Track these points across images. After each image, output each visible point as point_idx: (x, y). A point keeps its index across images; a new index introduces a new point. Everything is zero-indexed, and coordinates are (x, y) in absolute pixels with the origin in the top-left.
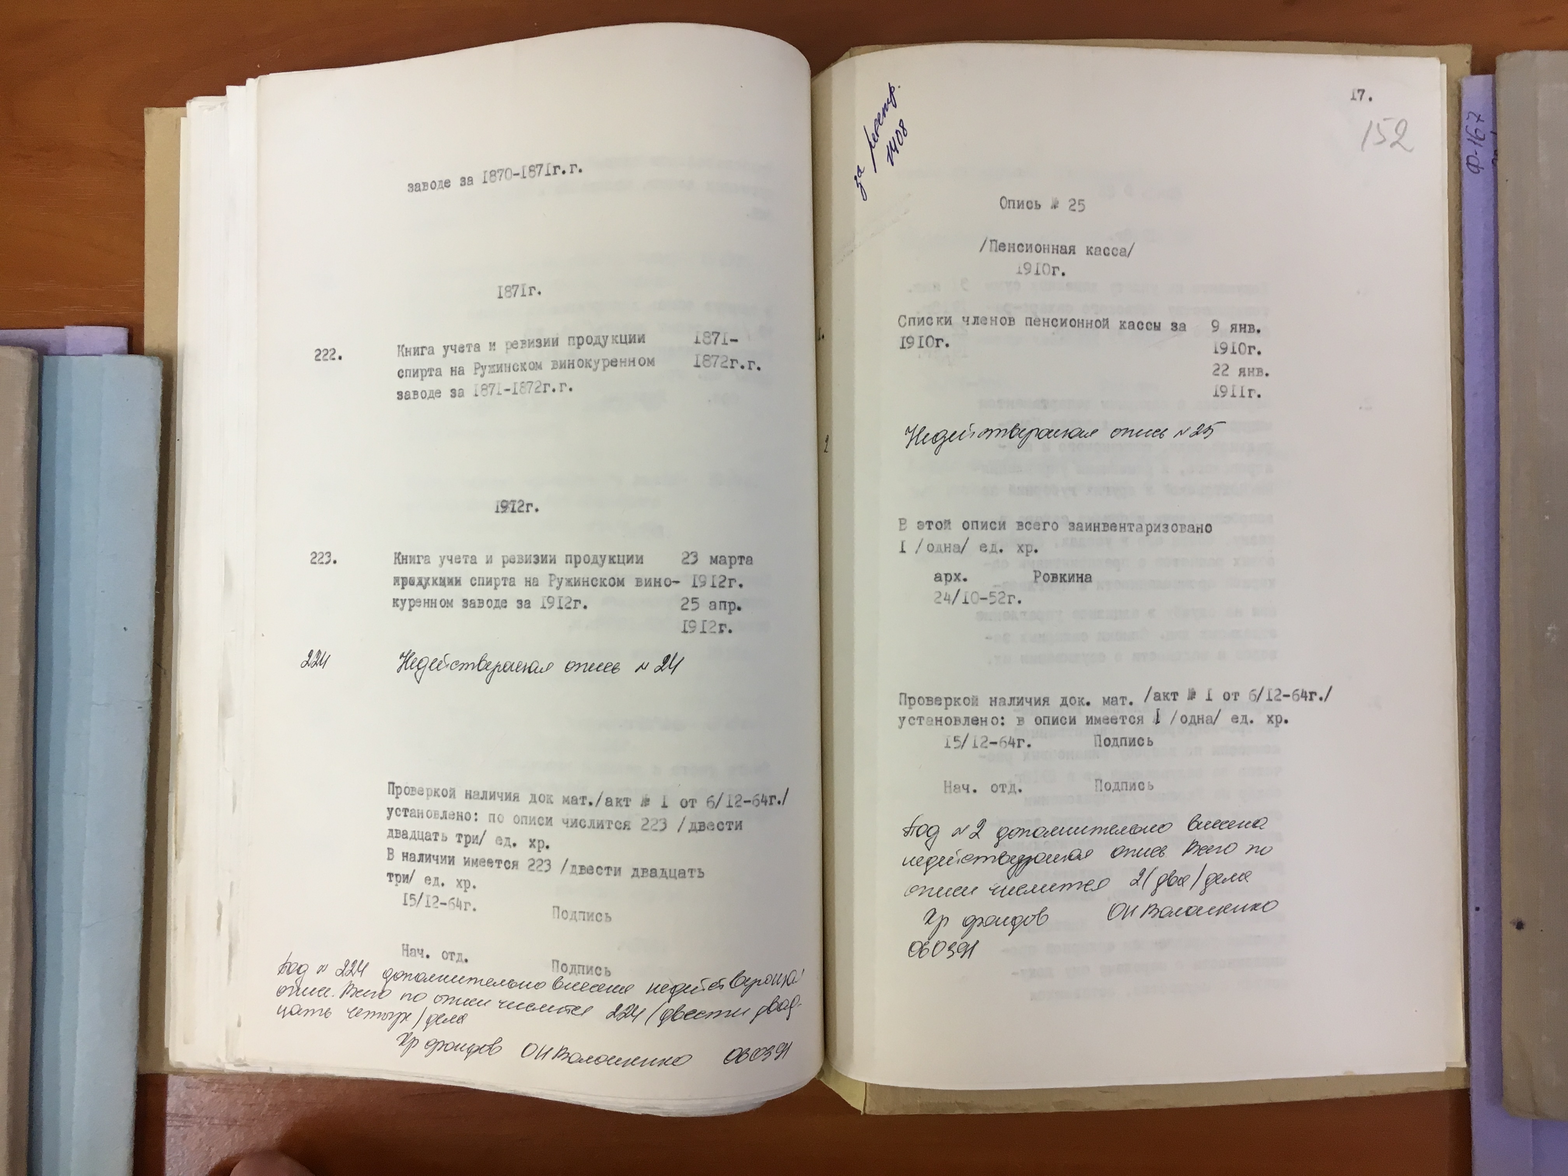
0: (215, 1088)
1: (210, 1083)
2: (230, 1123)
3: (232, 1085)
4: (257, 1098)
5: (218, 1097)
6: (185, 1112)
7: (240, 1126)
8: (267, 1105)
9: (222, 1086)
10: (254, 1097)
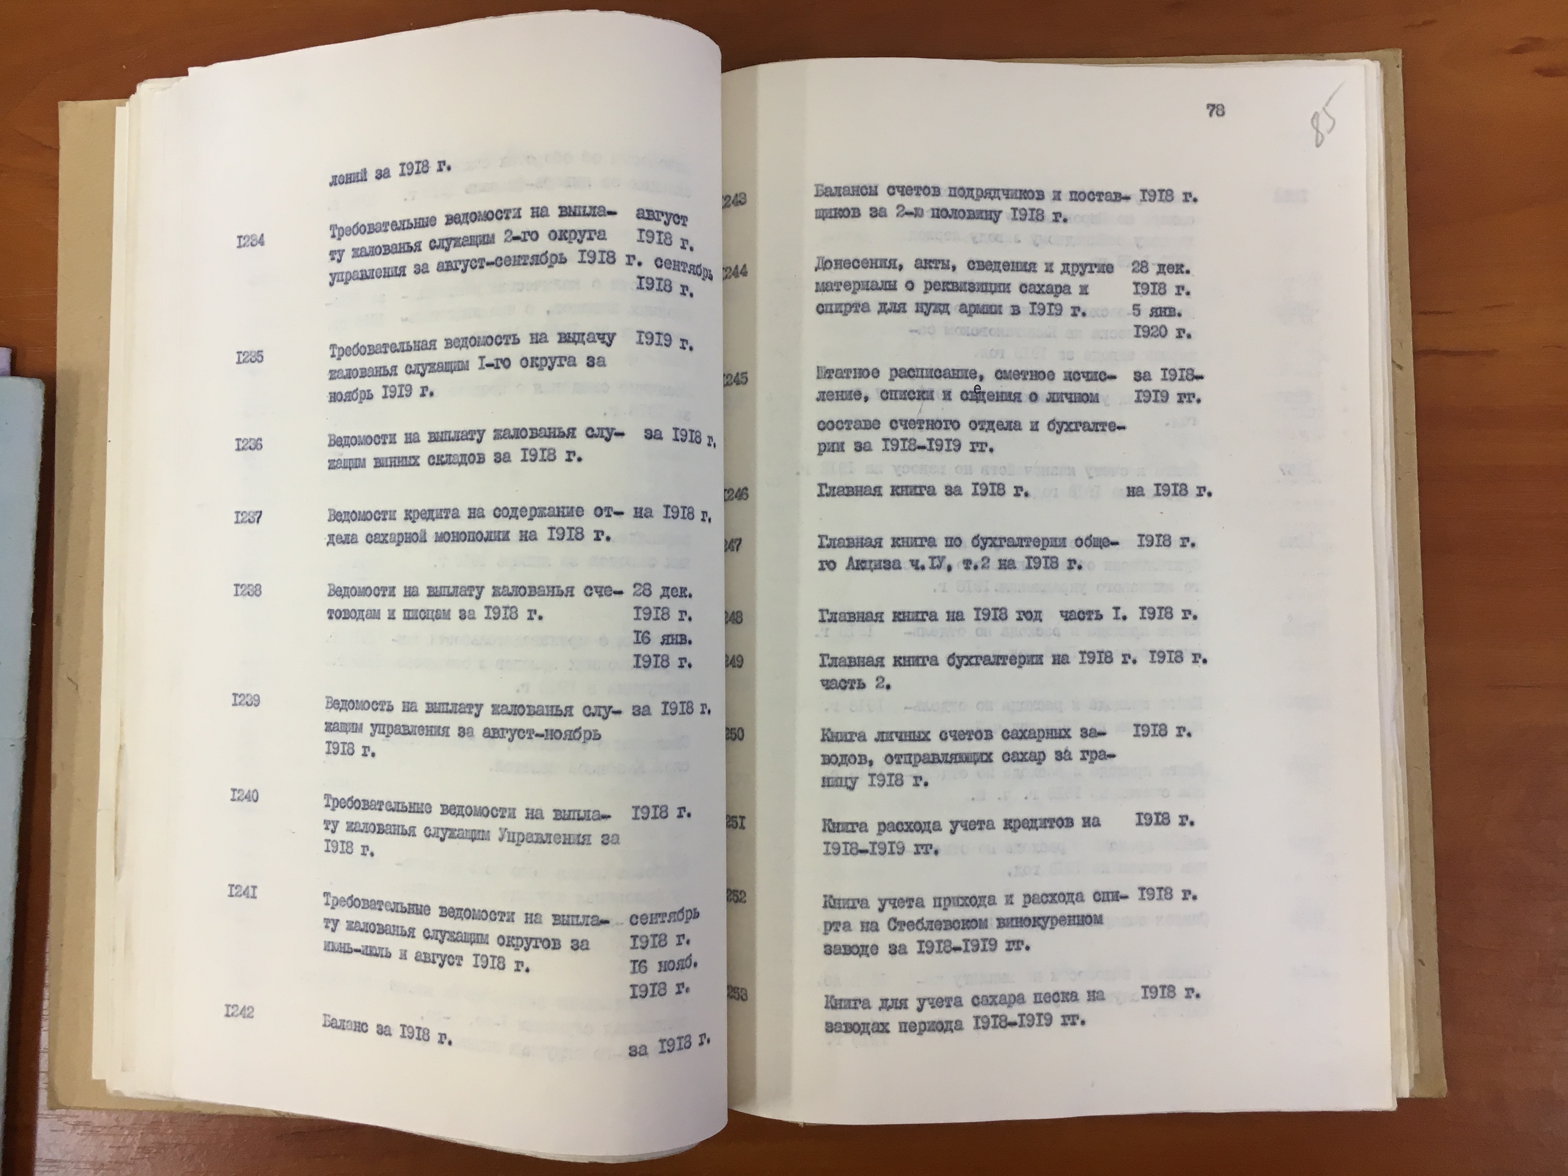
0: (80, 1131)
1: (76, 1125)
2: (97, 1166)
3: (98, 1127)
4: (124, 1141)
5: (83, 1140)
6: (50, 1156)
7: (108, 1169)
8: (135, 1147)
9: (89, 1128)
10: (122, 1139)
